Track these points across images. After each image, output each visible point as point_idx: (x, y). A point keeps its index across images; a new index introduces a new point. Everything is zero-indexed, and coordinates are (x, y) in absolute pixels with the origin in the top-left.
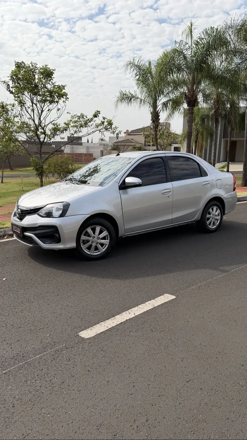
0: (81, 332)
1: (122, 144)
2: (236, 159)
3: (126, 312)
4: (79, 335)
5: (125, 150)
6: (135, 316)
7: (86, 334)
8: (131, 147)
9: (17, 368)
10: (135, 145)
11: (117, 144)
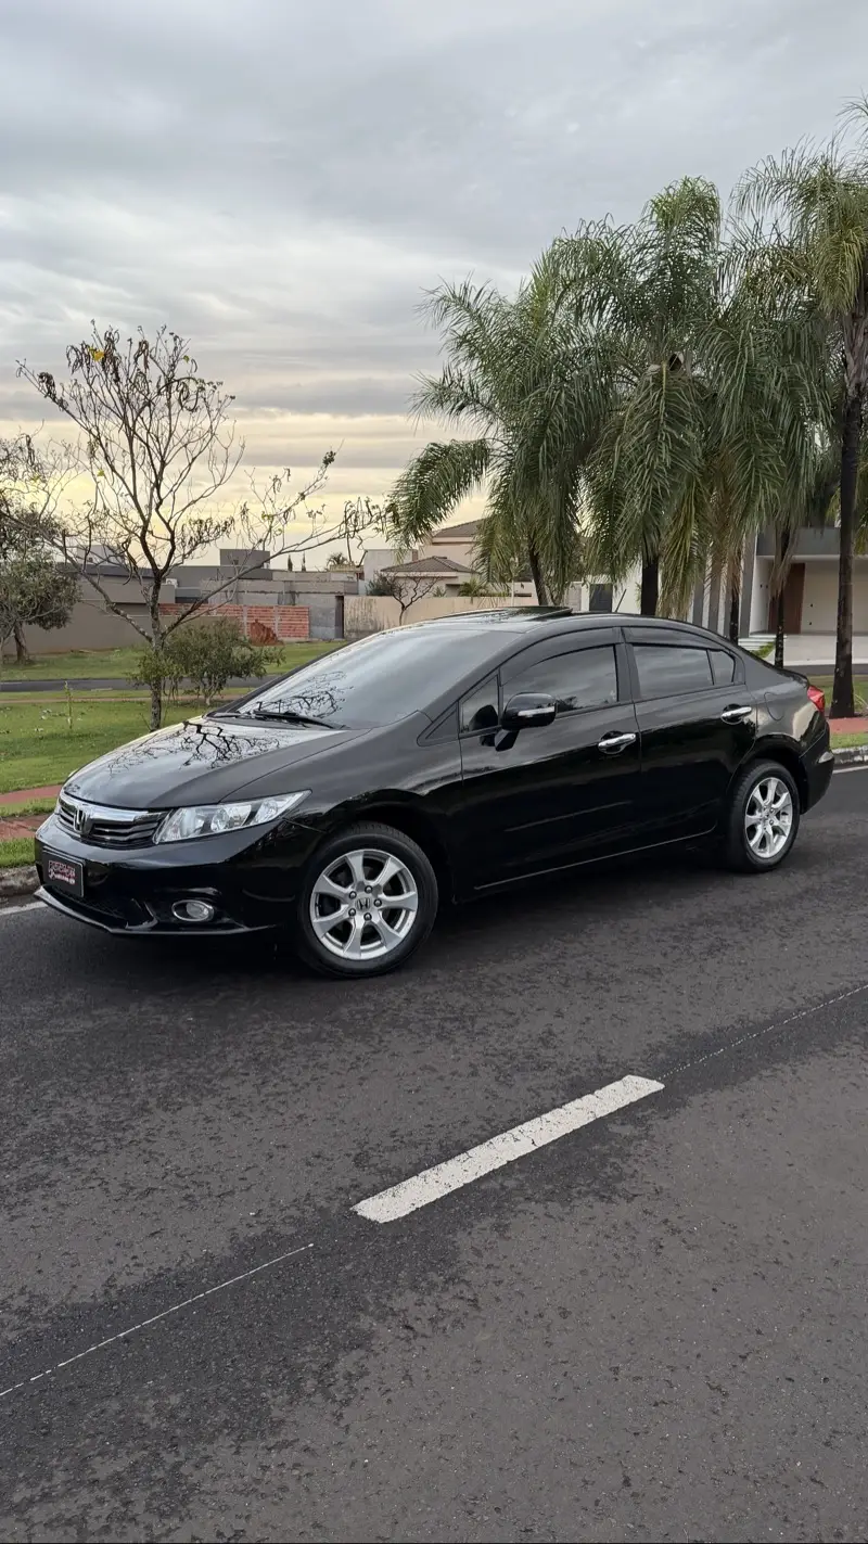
0: (363, 1202)
1: (412, 574)
2: (804, 625)
3: (503, 1135)
4: (356, 1213)
5: (419, 594)
6: (534, 1148)
7: (381, 1208)
8: (442, 585)
9: (163, 1322)
10: (456, 577)
11: (392, 574)
